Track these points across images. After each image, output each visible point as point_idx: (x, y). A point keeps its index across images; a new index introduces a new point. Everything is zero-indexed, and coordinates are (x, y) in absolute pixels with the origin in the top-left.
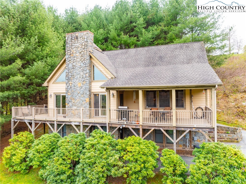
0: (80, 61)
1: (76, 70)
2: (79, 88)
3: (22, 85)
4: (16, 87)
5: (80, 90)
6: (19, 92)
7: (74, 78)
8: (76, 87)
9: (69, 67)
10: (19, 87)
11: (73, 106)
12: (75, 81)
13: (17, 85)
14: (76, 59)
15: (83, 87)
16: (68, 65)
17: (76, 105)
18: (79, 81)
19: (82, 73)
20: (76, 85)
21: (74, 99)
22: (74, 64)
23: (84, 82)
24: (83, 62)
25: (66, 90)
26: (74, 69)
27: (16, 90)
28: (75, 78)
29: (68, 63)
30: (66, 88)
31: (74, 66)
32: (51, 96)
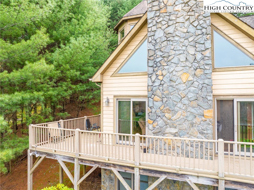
0: (187, 23)
1: (174, 44)
2: (184, 85)
3: (48, 80)
4: (36, 84)
5: (187, 91)
6: (41, 93)
7: (169, 63)
8: (174, 84)
9: (156, 37)
10: (43, 84)
11: (168, 126)
12: (172, 69)
13: (39, 80)
14: (174, 18)
15: (196, 84)
16: (152, 33)
17: (175, 125)
18: (183, 68)
19: (194, 49)
20: (174, 78)
21: (170, 110)
22: (170, 30)
23: (198, 70)
24: (195, 24)
25: (150, 89)
26: (169, 41)
27: (36, 91)
28: (172, 61)
29: (154, 28)
30: (148, 86)
31: (170, 35)
32: (108, 102)
